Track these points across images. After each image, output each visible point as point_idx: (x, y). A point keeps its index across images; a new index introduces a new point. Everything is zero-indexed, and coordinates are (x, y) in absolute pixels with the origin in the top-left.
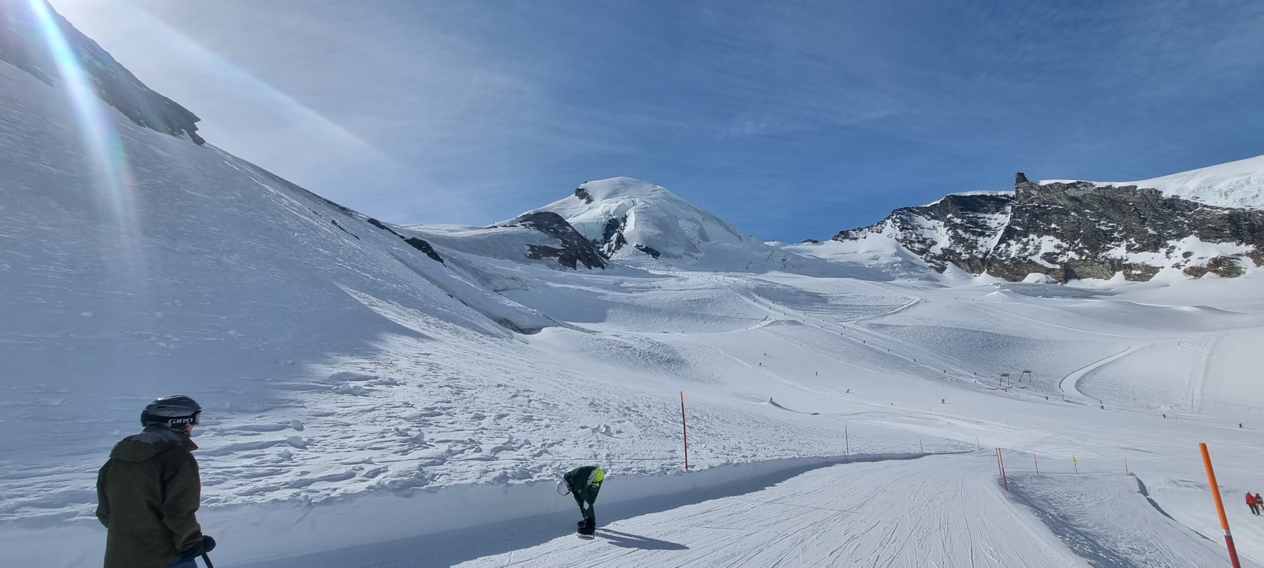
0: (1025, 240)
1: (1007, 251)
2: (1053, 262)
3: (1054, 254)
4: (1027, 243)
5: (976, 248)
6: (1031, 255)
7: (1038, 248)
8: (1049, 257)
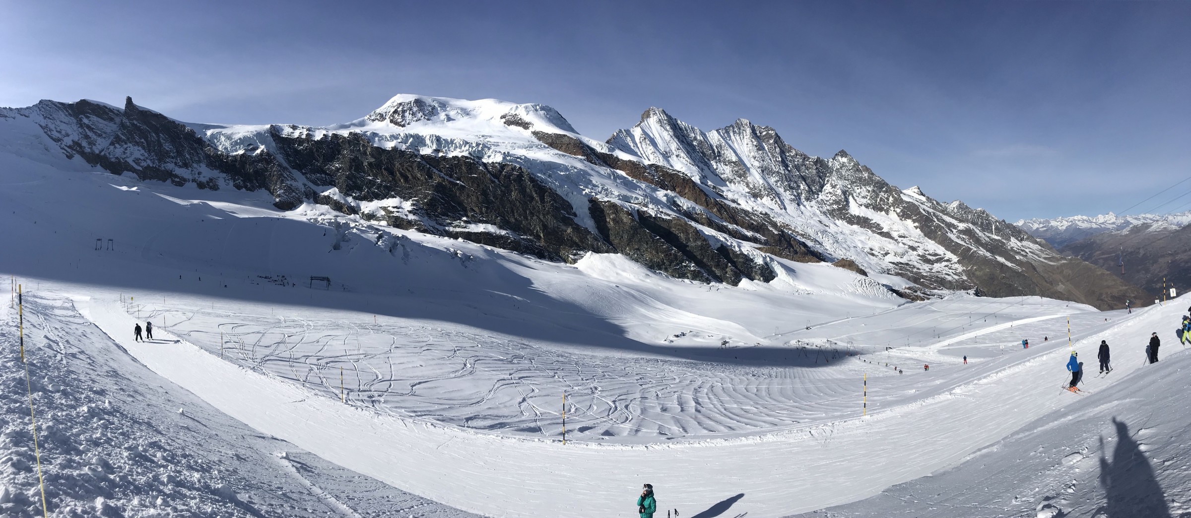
0: (125, 146)
1: (114, 151)
2: (138, 164)
3: (140, 159)
4: (126, 149)
5: (95, 145)
6: (127, 157)
7: (131, 154)
8: (137, 161)
